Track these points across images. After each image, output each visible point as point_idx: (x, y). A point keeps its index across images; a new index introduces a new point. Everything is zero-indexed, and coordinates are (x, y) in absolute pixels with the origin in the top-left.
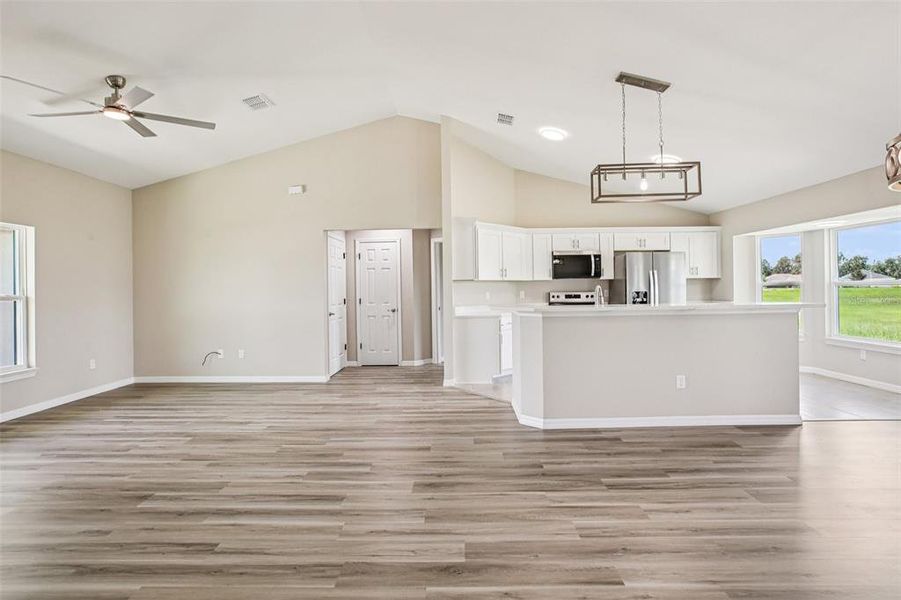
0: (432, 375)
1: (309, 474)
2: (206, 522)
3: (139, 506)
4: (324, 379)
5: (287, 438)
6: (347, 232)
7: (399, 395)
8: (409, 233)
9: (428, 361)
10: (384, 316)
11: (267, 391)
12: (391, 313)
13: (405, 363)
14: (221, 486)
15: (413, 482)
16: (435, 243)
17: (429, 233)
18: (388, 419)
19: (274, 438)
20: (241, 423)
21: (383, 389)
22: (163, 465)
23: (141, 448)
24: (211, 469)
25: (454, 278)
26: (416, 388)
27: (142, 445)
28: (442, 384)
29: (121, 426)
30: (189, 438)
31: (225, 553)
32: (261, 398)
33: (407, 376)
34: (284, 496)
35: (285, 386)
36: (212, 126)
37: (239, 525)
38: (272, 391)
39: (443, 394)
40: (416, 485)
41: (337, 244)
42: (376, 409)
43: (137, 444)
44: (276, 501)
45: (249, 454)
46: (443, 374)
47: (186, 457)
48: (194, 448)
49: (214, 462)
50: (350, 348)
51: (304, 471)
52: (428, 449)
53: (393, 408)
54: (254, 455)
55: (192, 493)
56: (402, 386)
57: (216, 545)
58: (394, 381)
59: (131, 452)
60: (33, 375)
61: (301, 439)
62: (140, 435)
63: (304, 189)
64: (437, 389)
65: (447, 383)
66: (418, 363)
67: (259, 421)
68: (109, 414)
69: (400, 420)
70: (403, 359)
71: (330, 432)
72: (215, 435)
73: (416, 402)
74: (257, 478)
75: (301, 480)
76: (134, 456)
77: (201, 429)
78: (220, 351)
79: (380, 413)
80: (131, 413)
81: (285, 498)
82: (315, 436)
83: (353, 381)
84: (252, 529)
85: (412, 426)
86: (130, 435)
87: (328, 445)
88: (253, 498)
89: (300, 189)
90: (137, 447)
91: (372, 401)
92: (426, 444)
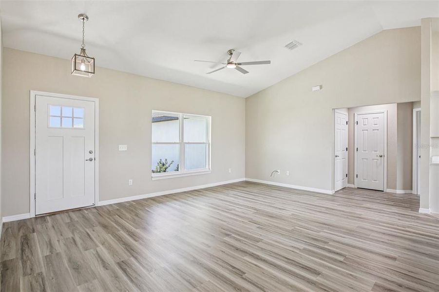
0: (411, 202)
1: (304, 249)
2: (245, 258)
3: (224, 238)
4: (331, 192)
5: (300, 223)
6: (349, 109)
7: (380, 211)
8: (395, 106)
9: (408, 191)
10: (373, 159)
11: (298, 194)
12: (379, 158)
13: (389, 191)
14: (258, 240)
15: (374, 281)
16: (417, 112)
17: (412, 105)
18: (366, 227)
19: (293, 221)
20: (280, 209)
21: (368, 205)
22: (240, 221)
23: (236, 211)
24: (258, 230)
25: (431, 135)
26: (394, 209)
27: (237, 209)
28: (417, 210)
29: (233, 199)
30: (255, 211)
31: (246, 280)
32: (295, 197)
33: (389, 200)
34: (286, 258)
35: (307, 193)
36: (269, 62)
37: (259, 267)
38: (301, 194)
39: (418, 218)
40: (376, 285)
41: (342, 116)
42: (360, 218)
43: (235, 208)
44: (280, 259)
45: (278, 227)
46: (419, 203)
47: (250, 220)
48: (255, 216)
49: (260, 226)
50: (349, 176)
51: (302, 246)
52: (394, 259)
53: (374, 220)
54: (280, 228)
55: (245, 240)
56: (385, 206)
57: (244, 273)
58: (378, 201)
59: (232, 212)
60: (210, 172)
61: (307, 225)
62: (238, 204)
63: (321, 87)
64: (413, 213)
65: (422, 210)
66: (399, 192)
67: (290, 209)
68: (232, 192)
69: (375, 229)
70: (387, 188)
71: (324, 226)
72: (267, 212)
73: (394, 220)
74: (276, 242)
75: (298, 252)
76: (232, 214)
77: (262, 208)
78: (279, 171)
79: (362, 221)
80: (239, 194)
81: (286, 260)
82: (315, 226)
83: (350, 197)
84: (263, 272)
85: (383, 236)
86: (235, 204)
87: (322, 234)
88: (271, 253)
89: (318, 88)
90: (234, 210)
91: (358, 211)
92: (393, 254)
